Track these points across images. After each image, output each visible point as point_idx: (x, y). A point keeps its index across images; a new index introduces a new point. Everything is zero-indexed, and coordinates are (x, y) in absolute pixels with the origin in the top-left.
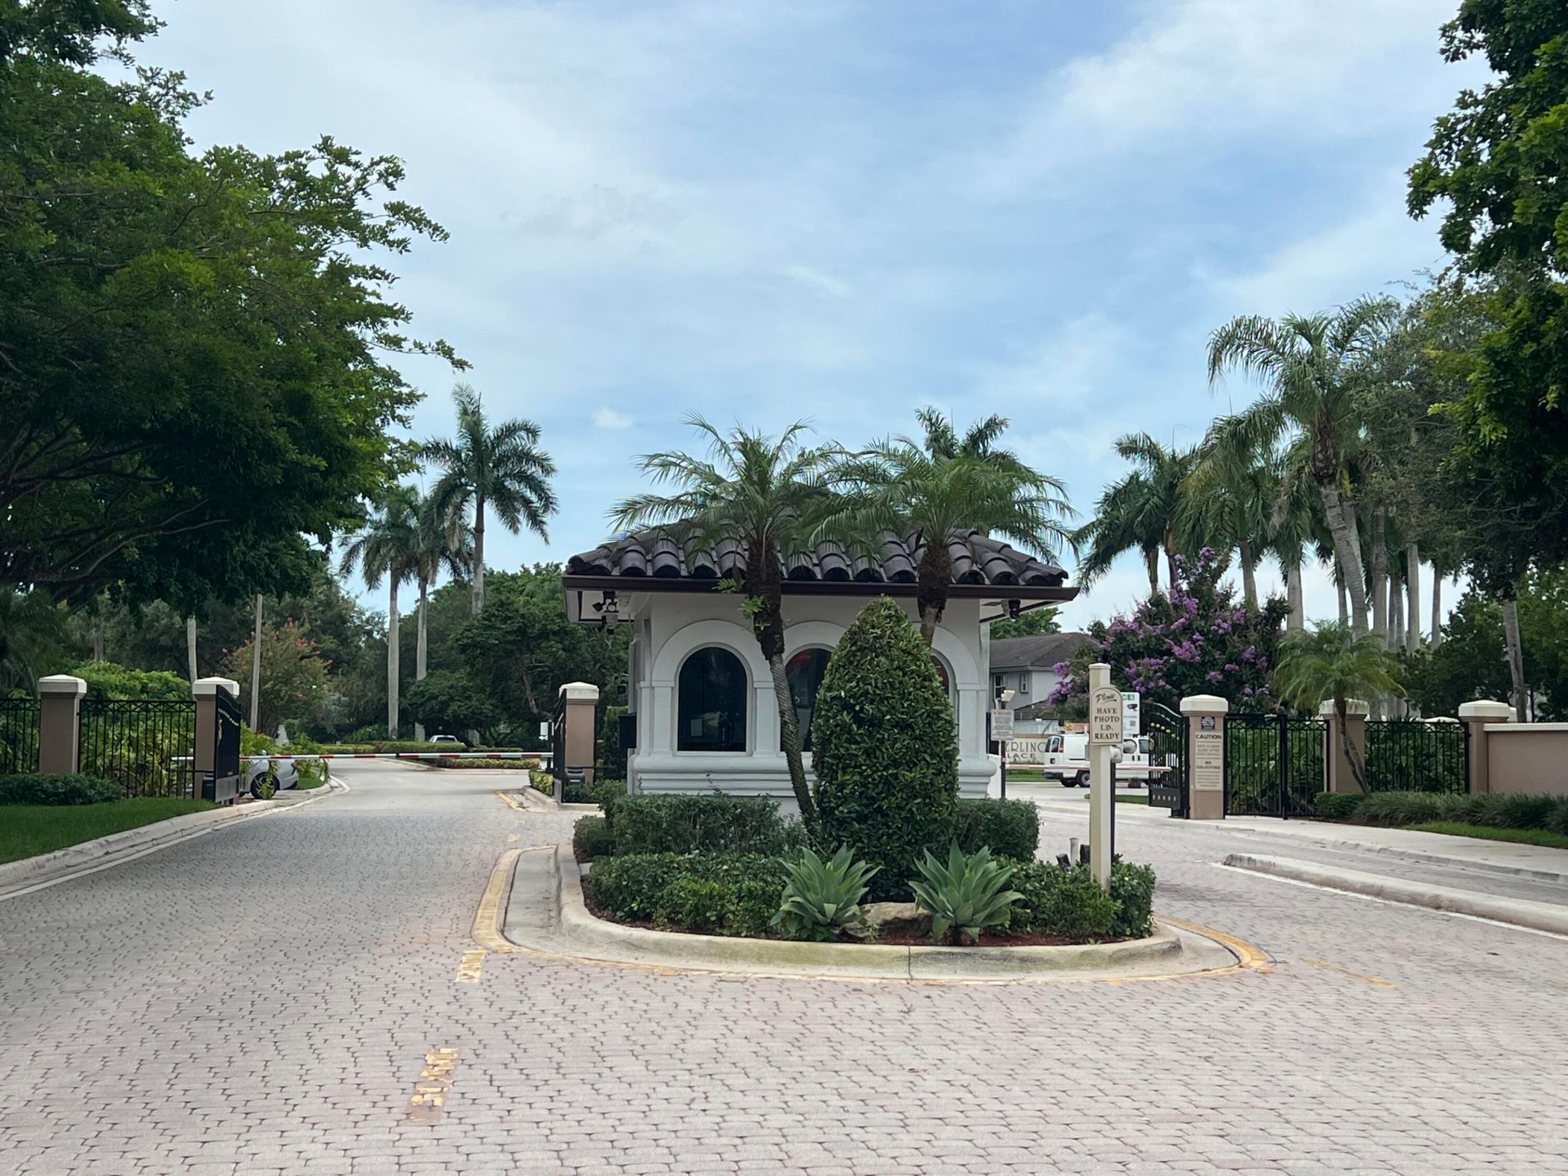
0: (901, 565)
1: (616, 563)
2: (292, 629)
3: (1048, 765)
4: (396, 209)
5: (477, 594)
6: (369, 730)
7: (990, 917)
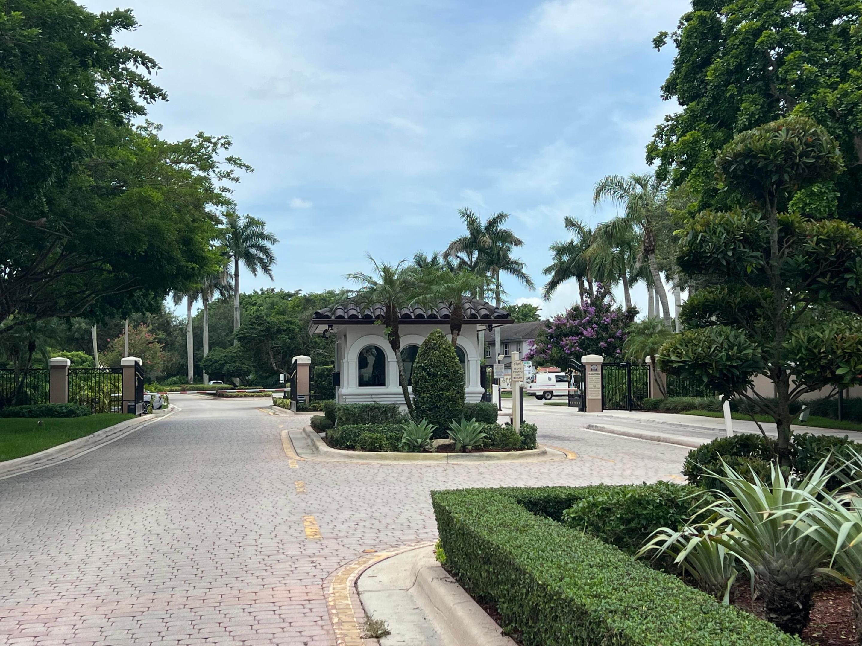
0: (445, 312)
1: (333, 313)
2: (144, 329)
3: (529, 388)
4: (230, 160)
5: (236, 308)
6: (175, 378)
7: (475, 442)
